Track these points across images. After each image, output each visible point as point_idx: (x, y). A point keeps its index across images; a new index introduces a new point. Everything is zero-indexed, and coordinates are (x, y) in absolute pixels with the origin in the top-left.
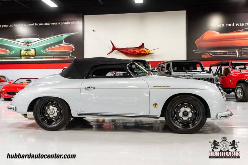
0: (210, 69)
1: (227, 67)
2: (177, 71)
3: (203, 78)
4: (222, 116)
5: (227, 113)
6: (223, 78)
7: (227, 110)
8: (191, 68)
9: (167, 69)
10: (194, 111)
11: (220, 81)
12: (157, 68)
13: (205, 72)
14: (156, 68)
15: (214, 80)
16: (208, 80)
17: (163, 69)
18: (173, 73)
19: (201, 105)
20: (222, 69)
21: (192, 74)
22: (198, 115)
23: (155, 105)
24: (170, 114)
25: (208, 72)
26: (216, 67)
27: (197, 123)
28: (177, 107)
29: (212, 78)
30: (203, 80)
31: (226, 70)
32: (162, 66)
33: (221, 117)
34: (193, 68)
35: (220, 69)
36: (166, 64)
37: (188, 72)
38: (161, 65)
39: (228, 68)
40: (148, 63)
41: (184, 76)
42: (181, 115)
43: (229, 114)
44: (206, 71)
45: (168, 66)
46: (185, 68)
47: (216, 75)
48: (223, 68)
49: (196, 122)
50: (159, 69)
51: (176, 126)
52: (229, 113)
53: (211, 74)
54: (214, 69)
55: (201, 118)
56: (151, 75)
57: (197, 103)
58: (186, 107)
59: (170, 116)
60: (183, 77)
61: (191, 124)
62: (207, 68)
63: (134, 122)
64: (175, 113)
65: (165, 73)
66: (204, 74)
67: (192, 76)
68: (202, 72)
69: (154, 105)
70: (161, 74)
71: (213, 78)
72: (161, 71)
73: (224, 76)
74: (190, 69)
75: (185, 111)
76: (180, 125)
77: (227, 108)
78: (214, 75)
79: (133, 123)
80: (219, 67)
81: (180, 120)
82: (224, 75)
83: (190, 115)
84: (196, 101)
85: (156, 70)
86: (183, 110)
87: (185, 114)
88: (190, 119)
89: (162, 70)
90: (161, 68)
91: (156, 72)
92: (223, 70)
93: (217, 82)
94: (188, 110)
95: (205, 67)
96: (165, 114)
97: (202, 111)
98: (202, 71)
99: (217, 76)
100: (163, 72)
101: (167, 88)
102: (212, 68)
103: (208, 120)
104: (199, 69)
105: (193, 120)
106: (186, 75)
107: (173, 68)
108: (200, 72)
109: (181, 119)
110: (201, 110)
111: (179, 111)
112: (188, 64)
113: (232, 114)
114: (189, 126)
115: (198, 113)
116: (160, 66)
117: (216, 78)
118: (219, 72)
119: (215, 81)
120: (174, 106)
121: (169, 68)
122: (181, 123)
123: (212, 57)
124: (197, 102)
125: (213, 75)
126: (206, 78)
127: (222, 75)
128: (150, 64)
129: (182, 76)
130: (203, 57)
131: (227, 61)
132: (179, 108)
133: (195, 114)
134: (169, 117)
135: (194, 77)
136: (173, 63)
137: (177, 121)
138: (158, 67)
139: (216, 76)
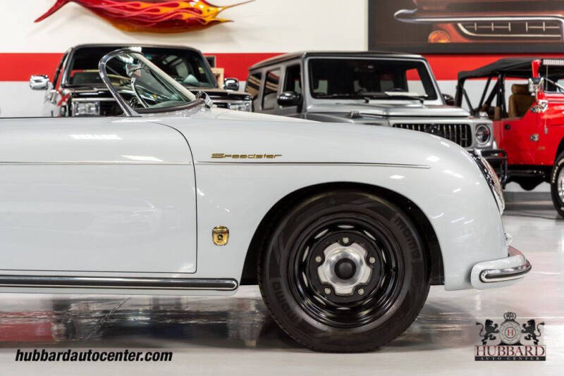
0: (460, 91)
1: (524, 82)
2: (329, 96)
3: (428, 125)
4: (487, 277)
5: (509, 264)
6: (506, 127)
7: (512, 252)
8: (383, 84)
9: (289, 86)
10: (379, 258)
11: (494, 139)
12: (249, 84)
13: (439, 102)
14: (242, 84)
15: (474, 132)
16: (448, 133)
17: (270, 86)
18: (311, 105)
19: (407, 233)
20: (503, 91)
21: (386, 108)
22: (394, 273)
23: (221, 233)
24: (282, 271)
25: (449, 102)
26: (484, 82)
27: (391, 308)
28: (311, 242)
29: (463, 125)
30: (430, 132)
31: (522, 92)
32: (268, 73)
33: (483, 278)
34: (391, 83)
35: (499, 90)
36: (283, 67)
37: (372, 102)
38: (264, 71)
39: (527, 86)
40: (211, 61)
41: (356, 116)
42: (325, 273)
43: (516, 268)
44: (443, 96)
45: (293, 73)
46: (361, 84)
47: (483, 114)
48: (509, 84)
49: (388, 303)
50: (257, 88)
51: (304, 321)
52: (517, 261)
53: (464, 110)
54: (476, 89)
55: (406, 287)
56: (208, 107)
57: (392, 224)
58: (346, 240)
59: (283, 281)
60: (352, 121)
61: (366, 312)
62: (448, 87)
63: (148, 308)
64: (303, 266)
65: (281, 102)
66: (436, 110)
67: (387, 117)
68: (426, 102)
69: (213, 232)
70: (266, 106)
71: (468, 126)
72: (265, 94)
73: (513, 118)
74: (379, 90)
75: (345, 260)
76: (323, 315)
77: (510, 243)
78: (475, 113)
79: (145, 311)
80: (493, 82)
81: (324, 294)
82: (513, 114)
83: (364, 274)
84: (388, 218)
85: (241, 91)
86: (333, 253)
87: (345, 270)
88: (361, 292)
89: (267, 92)
90: (262, 82)
91: (242, 97)
92: (508, 93)
93: (484, 140)
94: (356, 253)
95: (439, 82)
96: (262, 274)
97: (409, 257)
98: (427, 99)
99: (483, 119)
100: (270, 101)
101: (268, 159)
102: (469, 85)
103: (435, 293)
104: (415, 87)
105: (375, 295)
106: (362, 111)
107: (314, 85)
108: (421, 99)
109: (328, 291)
110: (408, 252)
111: (318, 259)
112: (370, 67)
113: (528, 267)
114: (357, 322)
115: (394, 265)
116: (258, 76)
117: (481, 127)
118: (494, 103)
119: (476, 139)
120: (298, 236)
121: (297, 83)
122: (327, 307)
123: (466, 41)
124: (393, 220)
125: (468, 114)
126: (442, 125)
127: (503, 114)
128: (218, 67)
129: (349, 116)
130: (432, 41)
131: (524, 59)
132: (318, 248)
133: (385, 271)
134: (279, 283)
135: (393, 121)
136: (310, 61)
137: (308, 301)
138: (253, 80)
139: (478, 117)
